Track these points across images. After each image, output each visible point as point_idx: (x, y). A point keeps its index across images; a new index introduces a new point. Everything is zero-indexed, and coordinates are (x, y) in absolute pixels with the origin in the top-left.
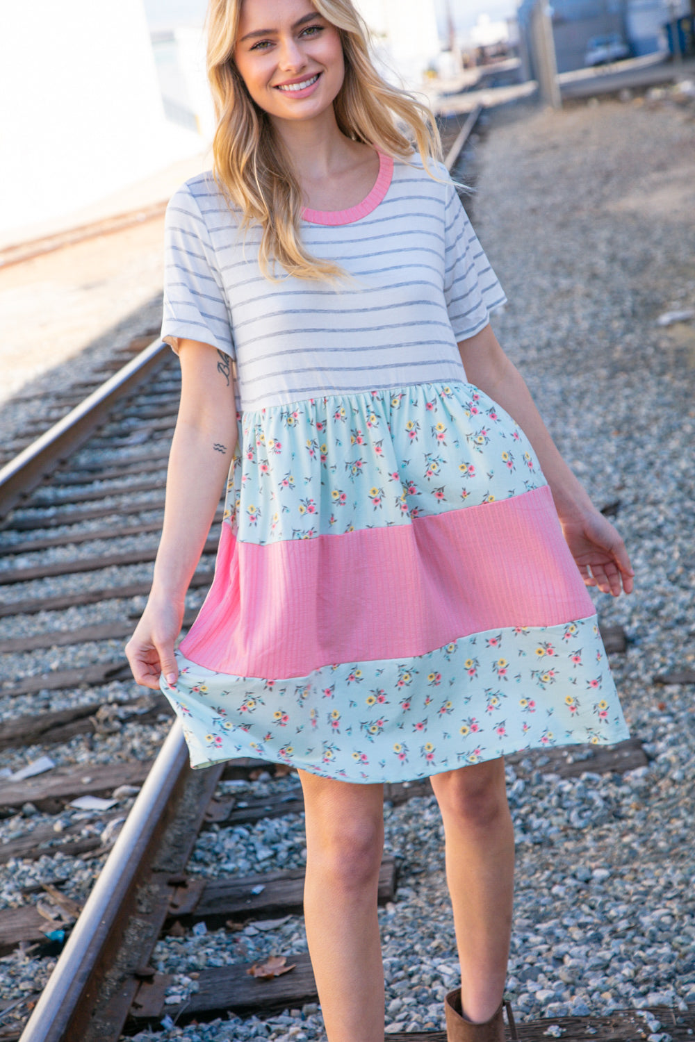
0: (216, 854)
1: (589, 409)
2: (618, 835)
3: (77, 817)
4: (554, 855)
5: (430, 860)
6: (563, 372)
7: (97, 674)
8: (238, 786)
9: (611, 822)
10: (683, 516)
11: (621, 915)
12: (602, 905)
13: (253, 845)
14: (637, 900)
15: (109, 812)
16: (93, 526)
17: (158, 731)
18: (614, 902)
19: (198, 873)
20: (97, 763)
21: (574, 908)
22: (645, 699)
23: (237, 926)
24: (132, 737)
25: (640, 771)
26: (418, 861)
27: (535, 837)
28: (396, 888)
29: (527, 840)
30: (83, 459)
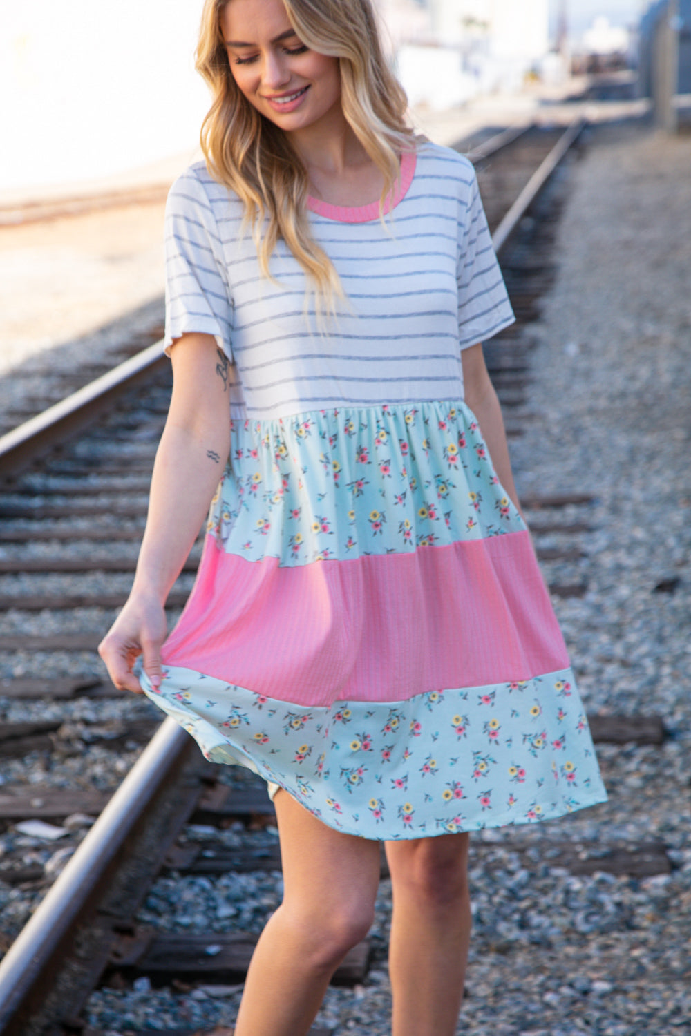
0: (172, 904)
1: (658, 472)
2: (627, 947)
3: (22, 842)
4: (552, 959)
6: (635, 427)
7: (66, 687)
8: (206, 834)
9: (621, 931)
12: (599, 1021)
13: (213, 899)
14: (639, 1022)
15: (55, 842)
16: (82, 525)
17: (124, 760)
18: (611, 1020)
19: (147, 922)
20: (52, 786)
21: (566, 1021)
22: (678, 801)
23: (185, 987)
24: (95, 762)
25: (661, 880)
27: (532, 937)
28: (368, 969)
29: (523, 937)
30: (82, 449)
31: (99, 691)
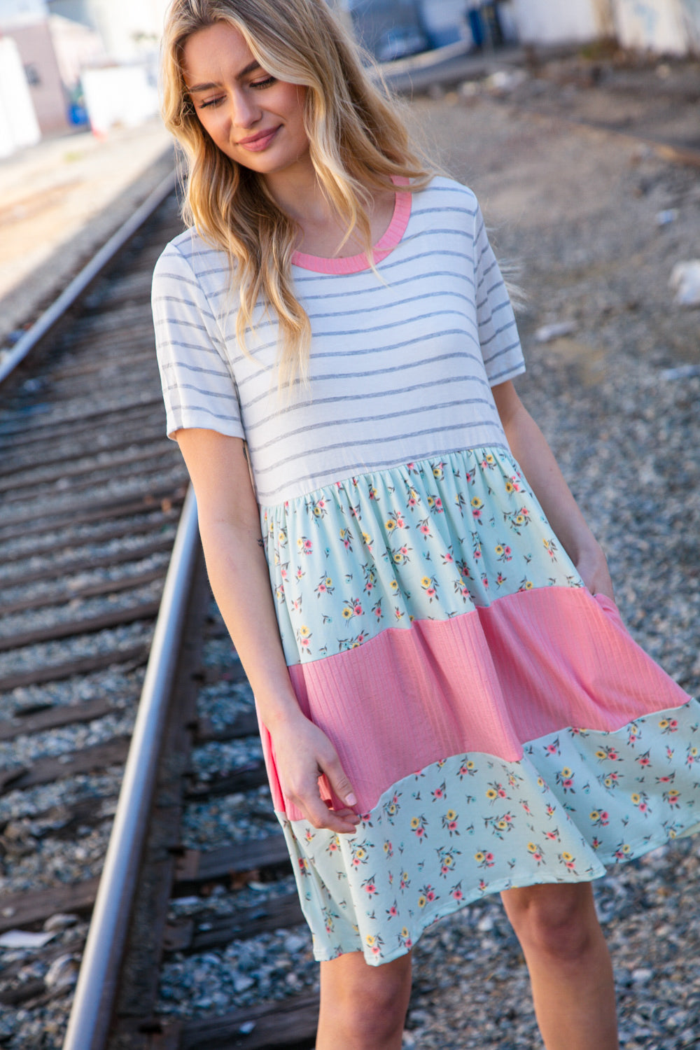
0: (187, 989)
2: (650, 927)
3: (9, 958)
5: (439, 975)
8: (192, 905)
9: (639, 913)
10: (628, 552)
11: (683, 1025)
12: (657, 1013)
13: (227, 974)
15: (45, 949)
17: (82, 847)
18: (668, 1008)
19: (168, 1014)
20: (15, 891)
21: (624, 1020)
24: (52, 856)
26: (426, 978)
31: (28, 780)
